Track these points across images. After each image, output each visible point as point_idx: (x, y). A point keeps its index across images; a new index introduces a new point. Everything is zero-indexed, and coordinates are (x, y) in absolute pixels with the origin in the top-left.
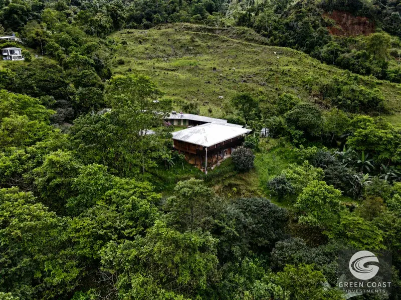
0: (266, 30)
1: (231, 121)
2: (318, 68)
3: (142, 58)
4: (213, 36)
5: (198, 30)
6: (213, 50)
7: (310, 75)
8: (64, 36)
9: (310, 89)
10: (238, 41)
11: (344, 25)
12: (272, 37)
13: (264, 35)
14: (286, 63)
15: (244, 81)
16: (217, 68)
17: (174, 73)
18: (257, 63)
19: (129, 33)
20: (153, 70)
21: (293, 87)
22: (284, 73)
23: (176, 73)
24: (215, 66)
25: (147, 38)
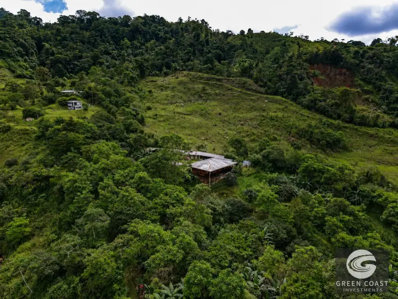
0: (262, 81)
1: (227, 157)
2: (300, 114)
3: (164, 104)
4: (220, 85)
5: (208, 79)
6: (220, 97)
7: (293, 120)
8: (108, 89)
9: (290, 132)
10: (240, 90)
11: (328, 76)
12: (266, 88)
13: (261, 86)
14: (275, 110)
15: (242, 125)
16: (222, 113)
17: (189, 117)
18: (252, 109)
19: (152, 81)
20: (173, 115)
21: (278, 130)
22: (272, 119)
23: (191, 117)
24: (220, 111)
25: (168, 86)
